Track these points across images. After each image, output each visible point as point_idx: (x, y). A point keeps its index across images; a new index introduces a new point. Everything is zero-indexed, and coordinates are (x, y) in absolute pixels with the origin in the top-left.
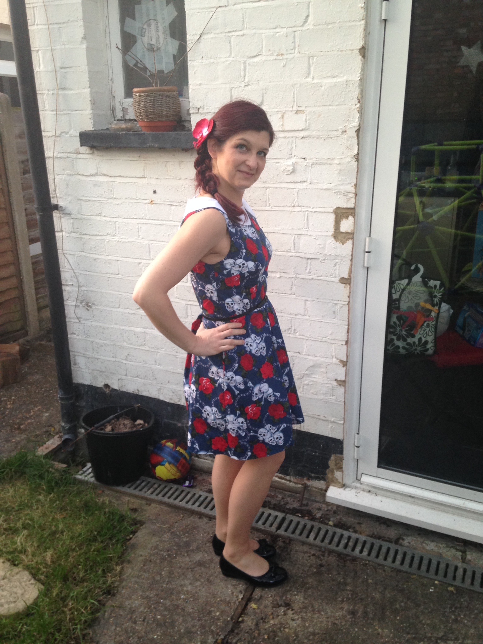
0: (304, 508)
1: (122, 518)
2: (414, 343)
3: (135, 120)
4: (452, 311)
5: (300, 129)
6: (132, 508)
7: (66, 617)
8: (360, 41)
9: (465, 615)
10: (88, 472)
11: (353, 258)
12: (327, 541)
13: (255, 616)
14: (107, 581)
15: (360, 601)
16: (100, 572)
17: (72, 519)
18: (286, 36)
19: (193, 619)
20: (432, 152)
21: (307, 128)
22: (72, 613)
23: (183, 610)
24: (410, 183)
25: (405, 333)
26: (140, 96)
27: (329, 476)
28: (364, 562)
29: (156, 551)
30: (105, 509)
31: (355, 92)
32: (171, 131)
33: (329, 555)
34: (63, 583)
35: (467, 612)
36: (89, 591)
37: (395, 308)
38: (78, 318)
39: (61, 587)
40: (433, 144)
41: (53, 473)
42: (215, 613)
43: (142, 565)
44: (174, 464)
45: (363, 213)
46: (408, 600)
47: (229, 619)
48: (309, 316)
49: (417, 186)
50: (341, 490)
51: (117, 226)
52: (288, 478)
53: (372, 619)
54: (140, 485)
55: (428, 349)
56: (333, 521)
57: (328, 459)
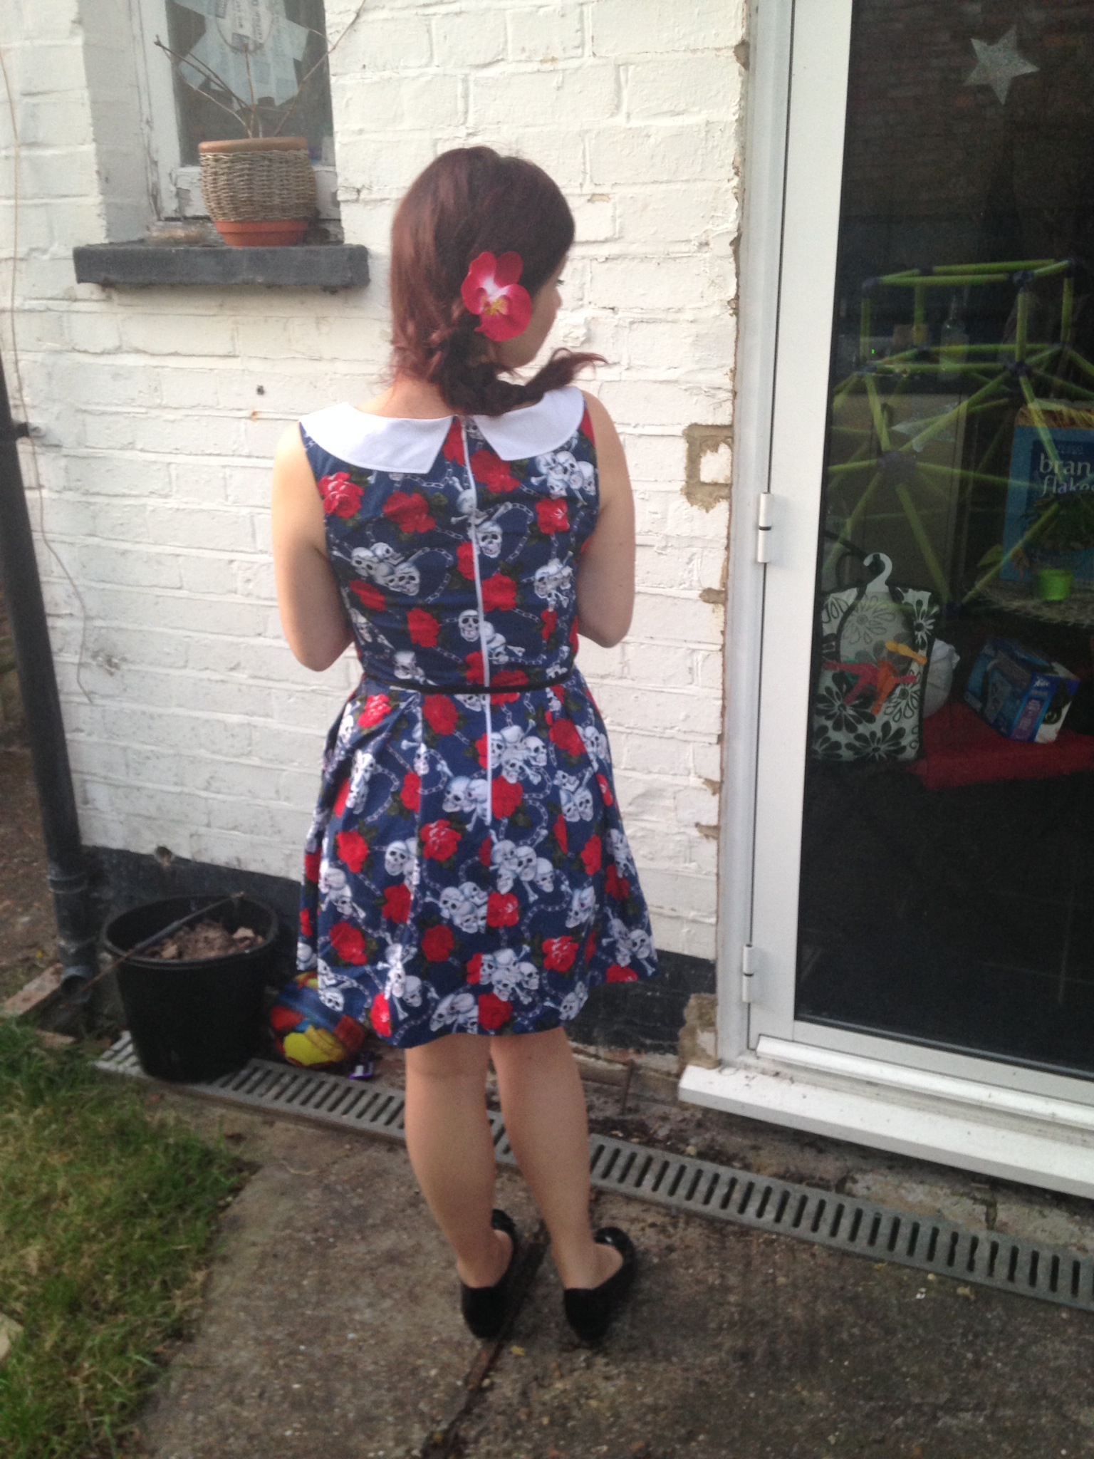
0: (629, 1117)
1: (208, 1158)
2: (873, 734)
3: (207, 219)
4: (957, 658)
5: (602, 238)
6: (230, 1133)
7: (77, 1399)
8: (735, 27)
9: (997, 1351)
10: (124, 1053)
11: (732, 543)
12: (682, 1191)
13: (519, 1372)
14: (174, 1307)
15: (758, 1327)
16: (156, 1287)
17: (89, 1165)
18: (563, 16)
19: (377, 1387)
20: (908, 290)
21: (616, 236)
22: (92, 1388)
23: (353, 1366)
24: (860, 364)
25: (851, 712)
26: (216, 161)
27: (685, 1042)
28: (766, 1236)
29: (288, 1231)
30: (166, 1137)
31: (726, 149)
32: (295, 244)
33: (687, 1223)
34: (69, 1317)
35: (1002, 1344)
36: (132, 1333)
37: (829, 655)
38: (89, 694)
39: (64, 1328)
40: (908, 273)
41: (42, 1059)
42: (428, 1371)
43: (255, 1267)
44: (327, 1030)
45: (752, 436)
46: (868, 1321)
47: (459, 1383)
48: (633, 680)
49: (874, 369)
50: (713, 1074)
51: (174, 473)
52: (592, 1049)
53: (789, 1369)
54: (248, 1078)
55: (904, 748)
56: (696, 1145)
57: (683, 1004)
